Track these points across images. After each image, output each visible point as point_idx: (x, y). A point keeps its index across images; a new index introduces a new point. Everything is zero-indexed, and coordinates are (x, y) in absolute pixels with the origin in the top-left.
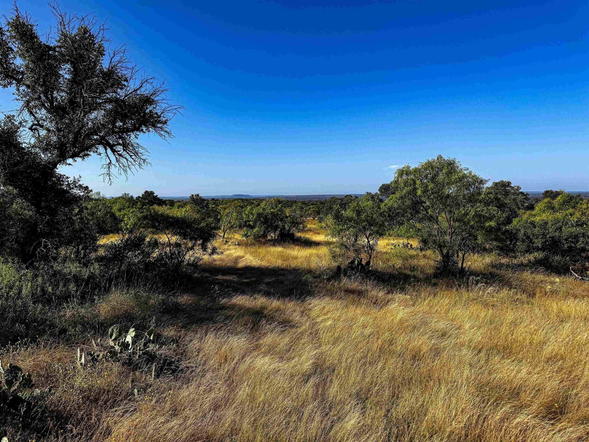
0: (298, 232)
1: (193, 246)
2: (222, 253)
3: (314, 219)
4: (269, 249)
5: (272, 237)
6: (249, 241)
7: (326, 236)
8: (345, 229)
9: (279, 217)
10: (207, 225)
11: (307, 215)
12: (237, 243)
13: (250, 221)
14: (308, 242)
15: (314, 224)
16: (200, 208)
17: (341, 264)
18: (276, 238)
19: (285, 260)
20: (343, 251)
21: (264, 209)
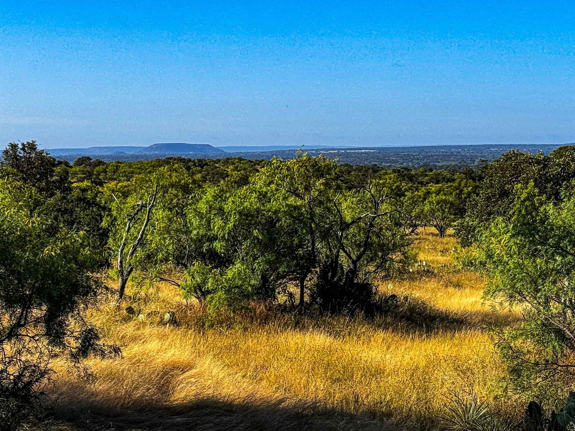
0: (386, 278)
1: (18, 325)
2: (117, 350)
3: (442, 231)
4: (282, 339)
5: (291, 295)
6: (211, 311)
7: (486, 293)
8: (558, 272)
9: (317, 225)
10: (65, 250)
11: (418, 217)
12: (167, 316)
13: (214, 238)
14: (420, 314)
15: (444, 252)
16: (41, 190)
17: (542, 396)
18: (307, 299)
19: (339, 380)
20: (549, 350)
21: (263, 197)
